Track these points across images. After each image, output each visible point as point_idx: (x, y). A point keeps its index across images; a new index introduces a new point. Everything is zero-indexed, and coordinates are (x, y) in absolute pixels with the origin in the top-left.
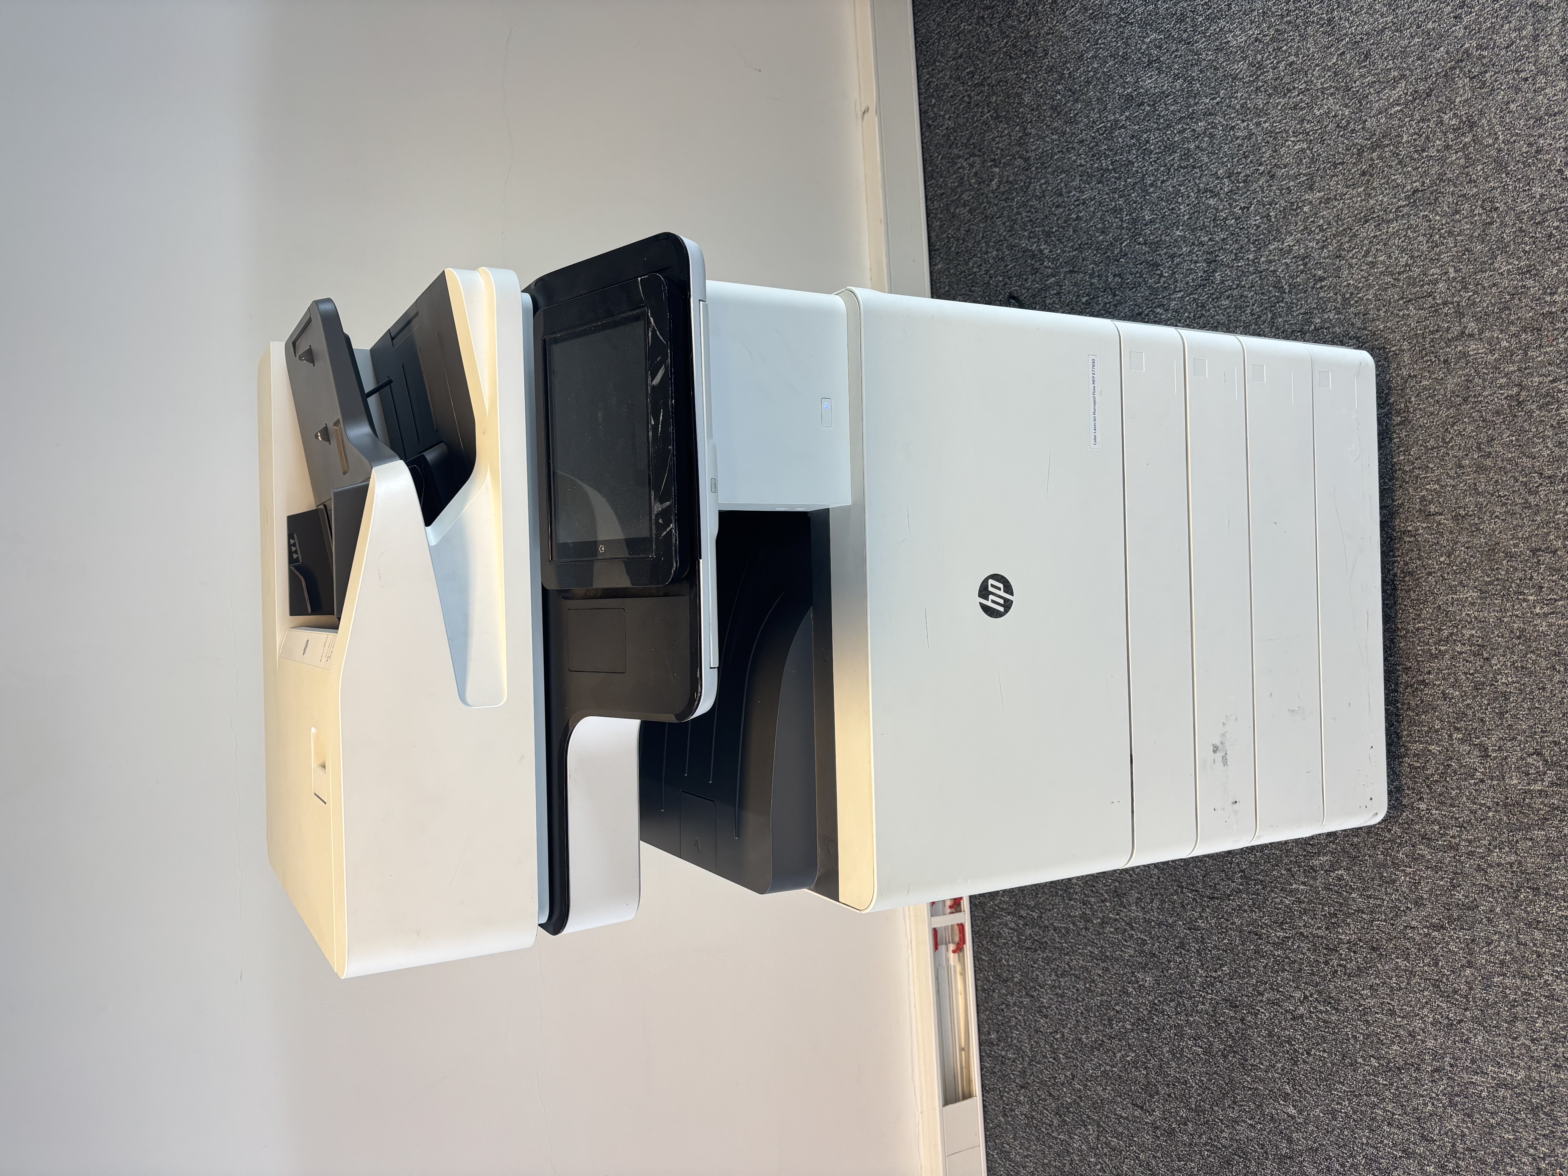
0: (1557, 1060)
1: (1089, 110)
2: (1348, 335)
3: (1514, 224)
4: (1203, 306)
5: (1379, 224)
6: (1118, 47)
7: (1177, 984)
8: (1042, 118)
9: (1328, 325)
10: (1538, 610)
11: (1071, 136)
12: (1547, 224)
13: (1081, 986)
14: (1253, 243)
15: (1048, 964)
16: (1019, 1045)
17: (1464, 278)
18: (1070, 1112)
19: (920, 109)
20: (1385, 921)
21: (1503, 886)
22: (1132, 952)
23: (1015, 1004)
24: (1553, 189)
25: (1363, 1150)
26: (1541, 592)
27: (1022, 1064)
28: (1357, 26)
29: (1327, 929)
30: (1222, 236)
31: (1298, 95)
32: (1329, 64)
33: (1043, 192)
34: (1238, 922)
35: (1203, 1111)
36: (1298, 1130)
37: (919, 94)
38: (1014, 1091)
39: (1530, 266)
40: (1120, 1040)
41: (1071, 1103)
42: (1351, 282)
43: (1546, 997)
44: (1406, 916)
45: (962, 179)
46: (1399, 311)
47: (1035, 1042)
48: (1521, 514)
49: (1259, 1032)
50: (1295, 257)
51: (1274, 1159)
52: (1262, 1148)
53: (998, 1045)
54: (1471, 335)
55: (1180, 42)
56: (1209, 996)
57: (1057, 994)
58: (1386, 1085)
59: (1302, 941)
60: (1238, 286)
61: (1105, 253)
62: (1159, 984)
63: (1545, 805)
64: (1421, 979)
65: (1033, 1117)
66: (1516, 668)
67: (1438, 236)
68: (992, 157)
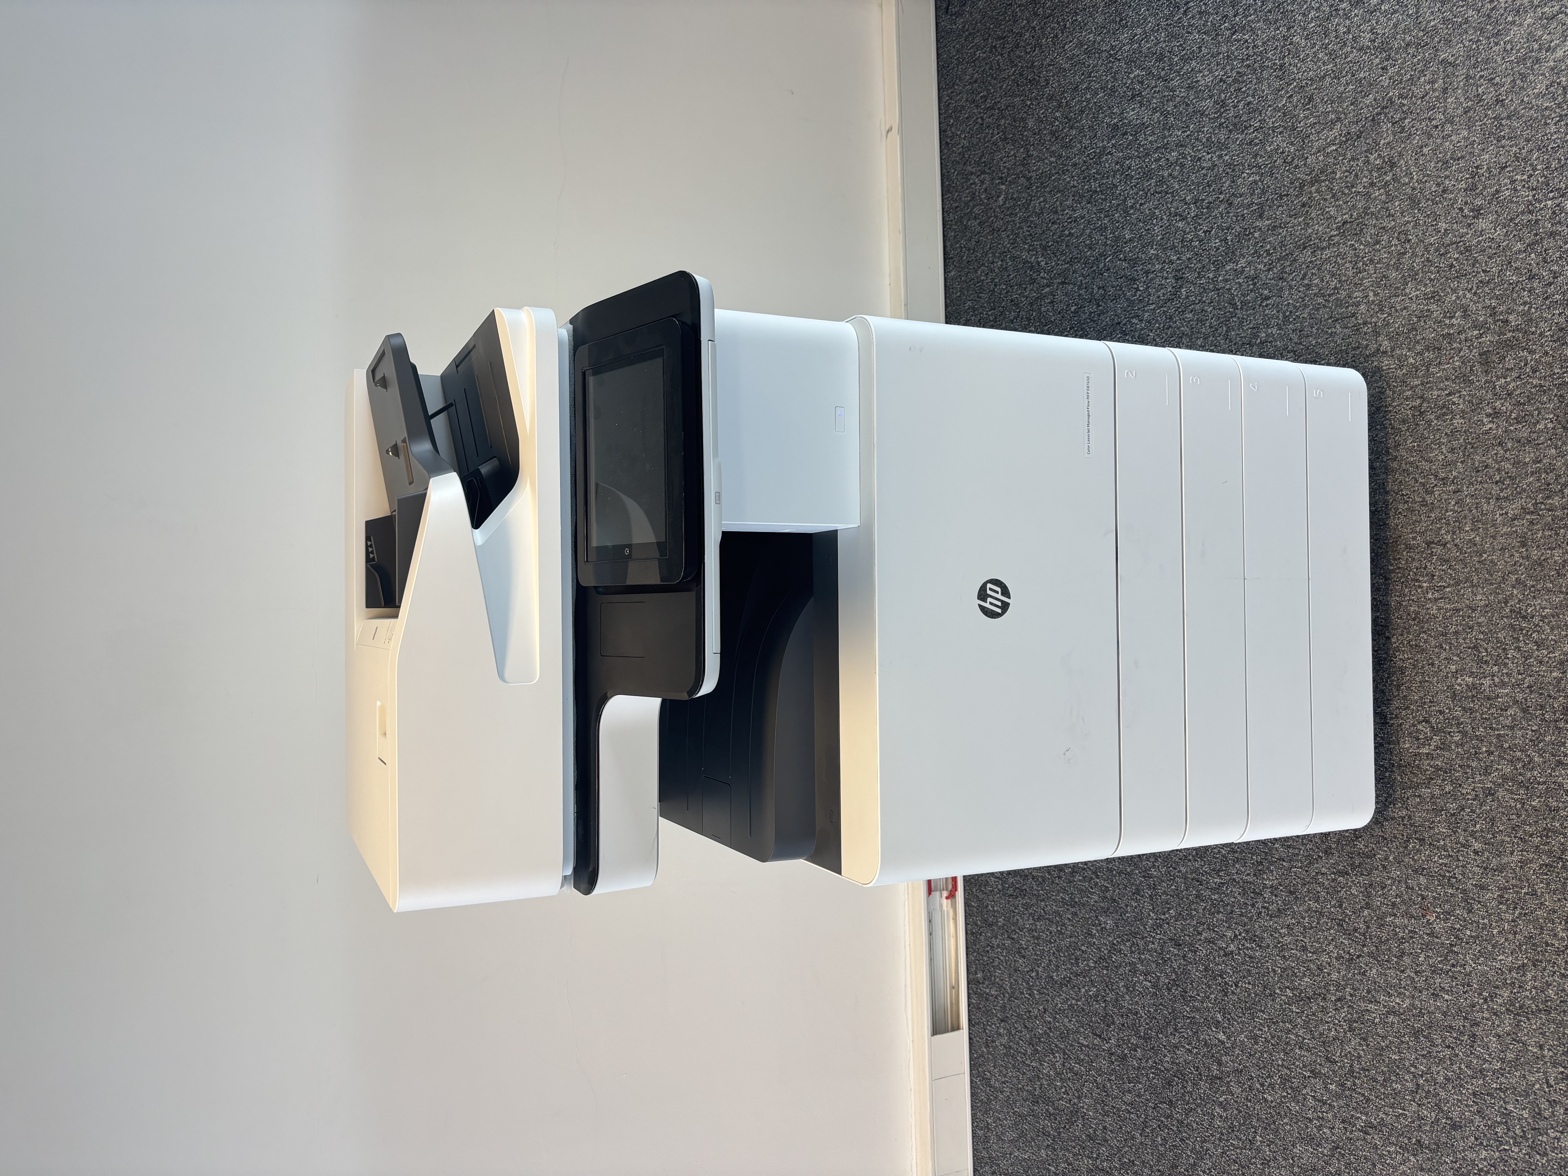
0: (1435, 990)
1: (1082, 136)
2: (1287, 348)
3: (1423, 255)
4: (1171, 318)
5: (1315, 251)
6: (1107, 81)
7: (1132, 926)
8: (1042, 141)
9: (1271, 339)
10: (1430, 596)
11: (1066, 160)
12: (1449, 255)
13: (1053, 929)
14: (1213, 263)
15: (1026, 909)
16: (1000, 983)
17: (1381, 301)
18: (1041, 1042)
19: (940, 127)
20: (1301, 868)
21: (1395, 837)
22: (1096, 898)
23: (998, 946)
24: (1455, 225)
25: (1279, 1071)
26: (1433, 579)
27: (1003, 1000)
28: (1304, 72)
29: (1255, 875)
30: (1188, 256)
31: (1253, 132)
32: (1280, 105)
33: (1042, 209)
34: (1183, 870)
35: (1150, 1038)
36: (1226, 1054)
37: (940, 114)
38: (995, 1024)
39: (1434, 292)
40: (1084, 977)
41: (1042, 1034)
42: (1291, 301)
43: (1428, 934)
44: (1317, 863)
45: (974, 194)
46: (1328, 328)
47: (1014, 980)
48: (1419, 511)
49: (1197, 967)
50: (1246, 278)
51: (1207, 1080)
52: (1197, 1070)
53: (983, 983)
54: (1385, 352)
55: (1159, 79)
56: (1158, 936)
57: (1033, 937)
58: (1299, 1013)
59: (1234, 886)
60: (1200, 301)
61: (1092, 267)
62: (1117, 926)
63: (1431, 767)
64: (1329, 919)
65: (1010, 1047)
66: (1411, 646)
67: (1361, 263)
68: (1000, 175)
